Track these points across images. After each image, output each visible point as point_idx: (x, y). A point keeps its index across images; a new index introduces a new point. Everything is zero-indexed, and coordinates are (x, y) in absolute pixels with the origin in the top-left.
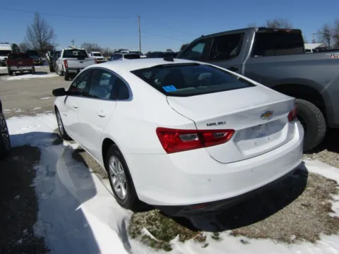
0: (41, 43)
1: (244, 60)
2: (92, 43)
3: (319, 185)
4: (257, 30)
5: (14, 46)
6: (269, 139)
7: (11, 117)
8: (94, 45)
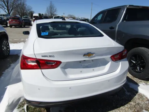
0: (51, 14)
1: (118, 23)
2: (72, 15)
3: (140, 102)
4: (128, 6)
5: (40, 14)
6: (93, 70)
7: (21, 42)
8: (73, 15)
